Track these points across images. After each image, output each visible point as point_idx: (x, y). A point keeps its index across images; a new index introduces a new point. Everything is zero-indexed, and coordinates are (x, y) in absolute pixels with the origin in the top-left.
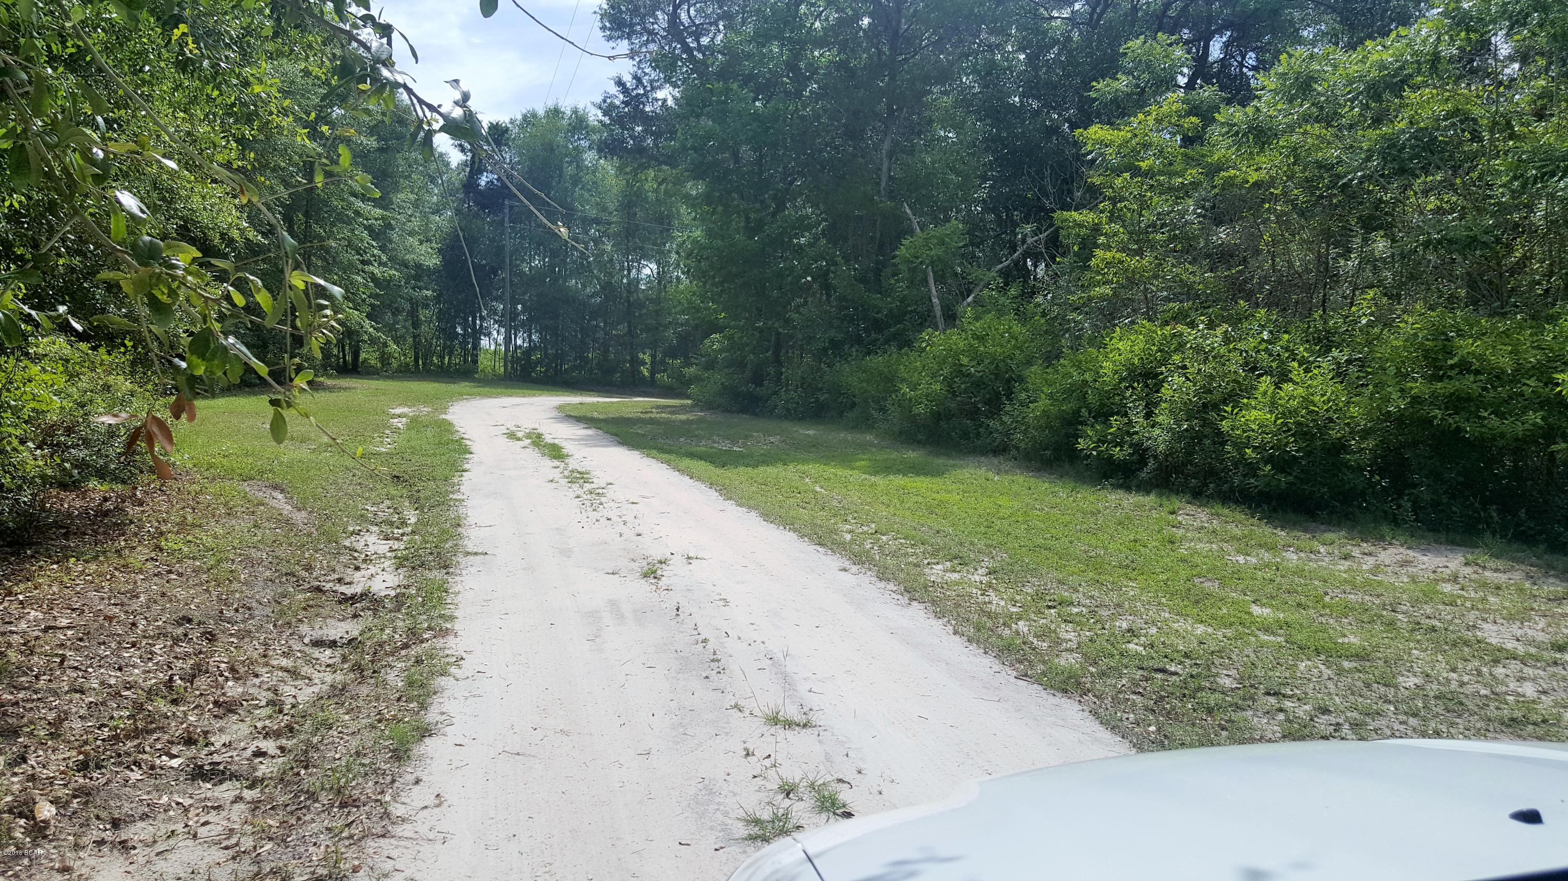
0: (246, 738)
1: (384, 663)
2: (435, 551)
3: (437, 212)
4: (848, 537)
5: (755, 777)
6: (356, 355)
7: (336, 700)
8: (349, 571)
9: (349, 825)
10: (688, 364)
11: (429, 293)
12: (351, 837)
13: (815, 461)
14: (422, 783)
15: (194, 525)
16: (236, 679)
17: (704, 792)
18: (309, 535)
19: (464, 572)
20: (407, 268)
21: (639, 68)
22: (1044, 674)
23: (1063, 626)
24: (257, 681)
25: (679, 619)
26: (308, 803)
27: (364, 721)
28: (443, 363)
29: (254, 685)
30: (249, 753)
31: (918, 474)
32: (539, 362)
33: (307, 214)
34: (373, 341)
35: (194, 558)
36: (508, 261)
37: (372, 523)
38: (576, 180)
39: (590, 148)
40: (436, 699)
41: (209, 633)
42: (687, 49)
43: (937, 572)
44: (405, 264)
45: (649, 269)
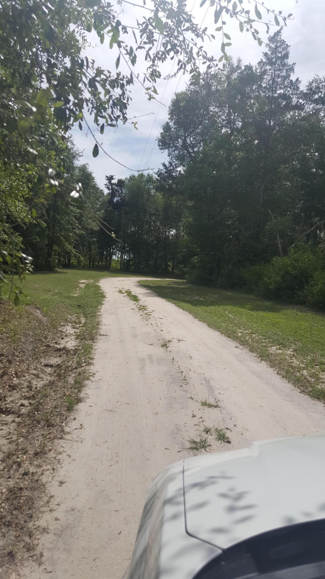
0: (18, 399)
1: (68, 374)
2: (90, 333)
3: (99, 211)
4: (240, 334)
5: (195, 425)
6: (69, 260)
7: (50, 387)
8: (60, 339)
9: (49, 434)
10: (185, 267)
11: (95, 239)
12: (50, 438)
13: (230, 305)
14: (76, 420)
15: (8, 321)
16: (17, 377)
17: (176, 430)
18: (47, 326)
19: (99, 342)
20: (88, 230)
21: (171, 159)
22: (311, 392)
23: (321, 373)
24: (24, 378)
25: (173, 363)
26: (37, 424)
27: (59, 395)
28: (99, 264)
29: (23, 380)
30: (19, 404)
31: (269, 311)
32: (132, 265)
33: (54, 211)
34: (75, 256)
35: (7, 333)
36: (122, 228)
37: (69, 322)
38: (148, 200)
39: (153, 188)
40: (84, 388)
41: (10, 360)
42: (189, 152)
43: (273, 350)
44: (87, 229)
45: (173, 232)
